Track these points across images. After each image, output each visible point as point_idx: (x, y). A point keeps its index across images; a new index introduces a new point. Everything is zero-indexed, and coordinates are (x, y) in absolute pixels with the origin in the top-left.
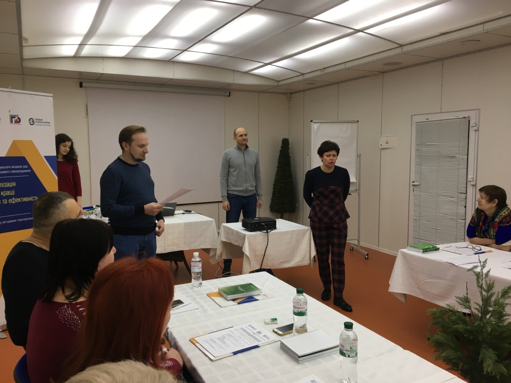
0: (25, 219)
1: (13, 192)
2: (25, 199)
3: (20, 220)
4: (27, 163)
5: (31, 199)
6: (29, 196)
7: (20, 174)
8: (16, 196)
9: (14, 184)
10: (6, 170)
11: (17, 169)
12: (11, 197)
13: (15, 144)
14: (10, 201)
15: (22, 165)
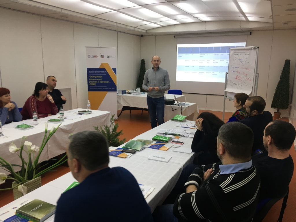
0: (105, 88)
1: (101, 80)
2: (105, 82)
3: (103, 88)
4: (106, 70)
5: (107, 82)
6: (106, 81)
7: (104, 74)
8: (102, 81)
9: (102, 77)
10: (99, 72)
11: (103, 72)
12: (100, 81)
13: (102, 64)
14: (100, 82)
15: (104, 71)
